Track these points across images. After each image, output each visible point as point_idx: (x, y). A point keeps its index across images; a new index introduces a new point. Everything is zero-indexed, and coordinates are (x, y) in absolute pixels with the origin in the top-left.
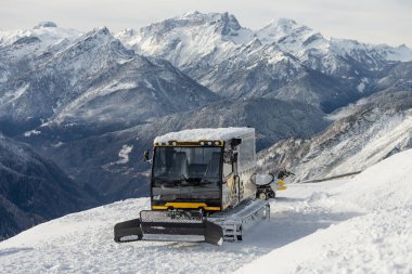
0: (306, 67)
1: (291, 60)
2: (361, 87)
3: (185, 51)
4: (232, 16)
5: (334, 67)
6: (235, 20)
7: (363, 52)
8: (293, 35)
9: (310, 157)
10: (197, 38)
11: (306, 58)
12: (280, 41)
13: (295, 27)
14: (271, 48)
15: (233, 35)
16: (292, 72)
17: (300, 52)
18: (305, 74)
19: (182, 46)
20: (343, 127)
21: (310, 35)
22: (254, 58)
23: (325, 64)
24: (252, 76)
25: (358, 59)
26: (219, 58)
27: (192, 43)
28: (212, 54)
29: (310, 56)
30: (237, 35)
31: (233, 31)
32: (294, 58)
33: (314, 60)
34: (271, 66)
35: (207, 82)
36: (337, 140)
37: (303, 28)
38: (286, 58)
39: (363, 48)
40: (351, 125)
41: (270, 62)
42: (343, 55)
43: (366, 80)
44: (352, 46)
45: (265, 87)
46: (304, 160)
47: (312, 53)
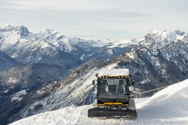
0: (58, 49)
1: (52, 47)
2: (82, 58)
3: (4, 42)
4: (25, 27)
5: (70, 49)
6: (26, 29)
7: (82, 43)
8: (52, 36)
9: (61, 89)
10: (10, 37)
11: (58, 46)
12: (47, 38)
13: (53, 32)
14: (43, 41)
15: (26, 35)
16: (52, 52)
17: (56, 43)
18: (58, 52)
19: (3, 41)
20: (75, 75)
21: (60, 35)
22: (35, 46)
23: (66, 48)
24: (35, 54)
25: (80, 46)
26: (19, 46)
27: (7, 39)
28: (17, 44)
29: (60, 45)
30: (27, 35)
31: (26, 34)
32: (53, 46)
33: (61, 47)
34: (43, 49)
35: (14, 56)
36: (72, 81)
37: (57, 33)
38: (50, 46)
39: (82, 41)
40: (78, 74)
41: (42, 47)
42: (74, 44)
43: (84, 55)
44: (78, 40)
45: (40, 59)
46: (58, 90)
47: (61, 43)
